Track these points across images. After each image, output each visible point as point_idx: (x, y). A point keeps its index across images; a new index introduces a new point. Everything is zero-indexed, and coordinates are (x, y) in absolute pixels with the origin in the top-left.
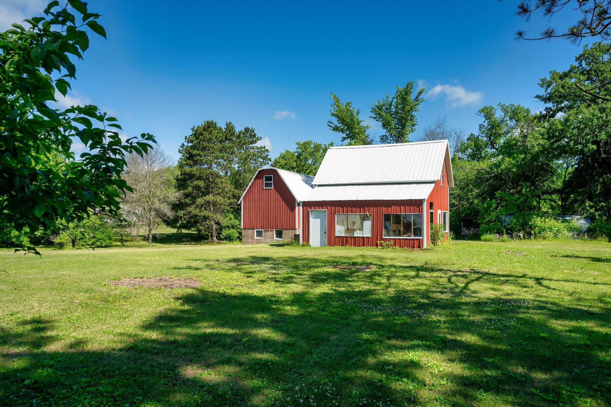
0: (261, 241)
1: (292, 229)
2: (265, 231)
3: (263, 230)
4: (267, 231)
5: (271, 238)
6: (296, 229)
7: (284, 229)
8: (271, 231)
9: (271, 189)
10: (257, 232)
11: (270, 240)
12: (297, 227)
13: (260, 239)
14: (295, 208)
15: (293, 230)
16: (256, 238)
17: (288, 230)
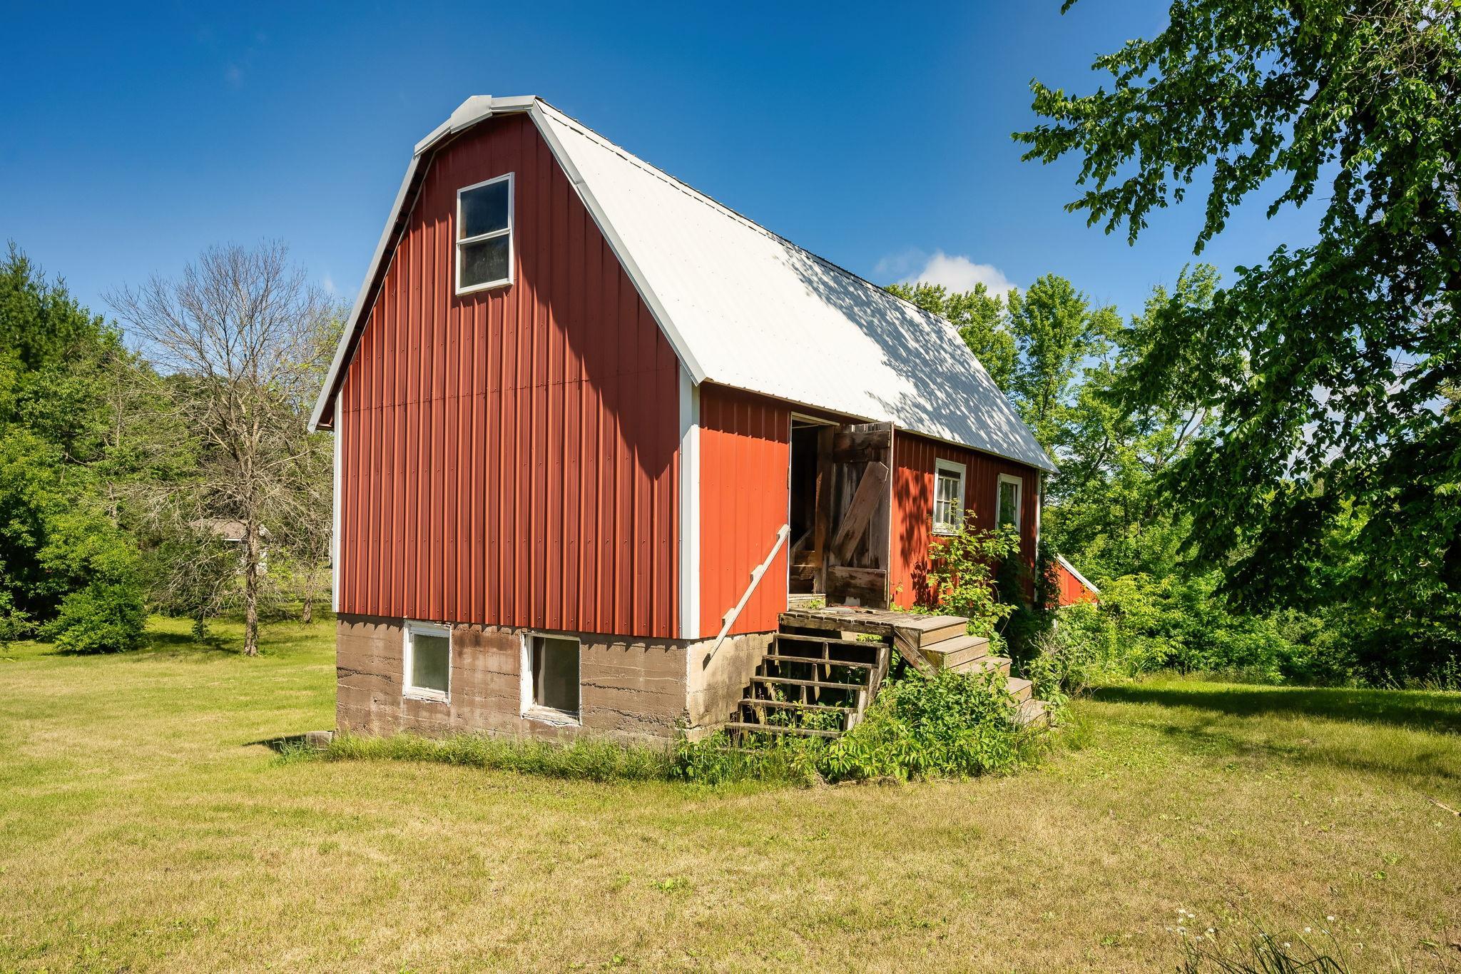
0: (439, 718)
1: (650, 640)
2: (460, 642)
3: (449, 632)
4: (477, 641)
5: (500, 708)
6: (683, 644)
7: (591, 638)
8: (503, 645)
9: (498, 293)
10: (420, 640)
11: (495, 718)
12: (691, 625)
13: (433, 706)
14: (673, 442)
15: (657, 650)
16: (409, 688)
17: (618, 648)
